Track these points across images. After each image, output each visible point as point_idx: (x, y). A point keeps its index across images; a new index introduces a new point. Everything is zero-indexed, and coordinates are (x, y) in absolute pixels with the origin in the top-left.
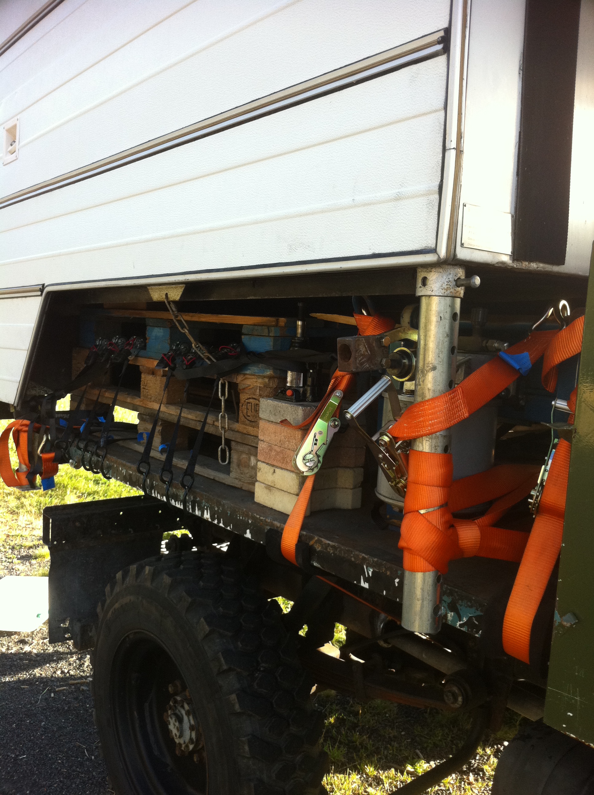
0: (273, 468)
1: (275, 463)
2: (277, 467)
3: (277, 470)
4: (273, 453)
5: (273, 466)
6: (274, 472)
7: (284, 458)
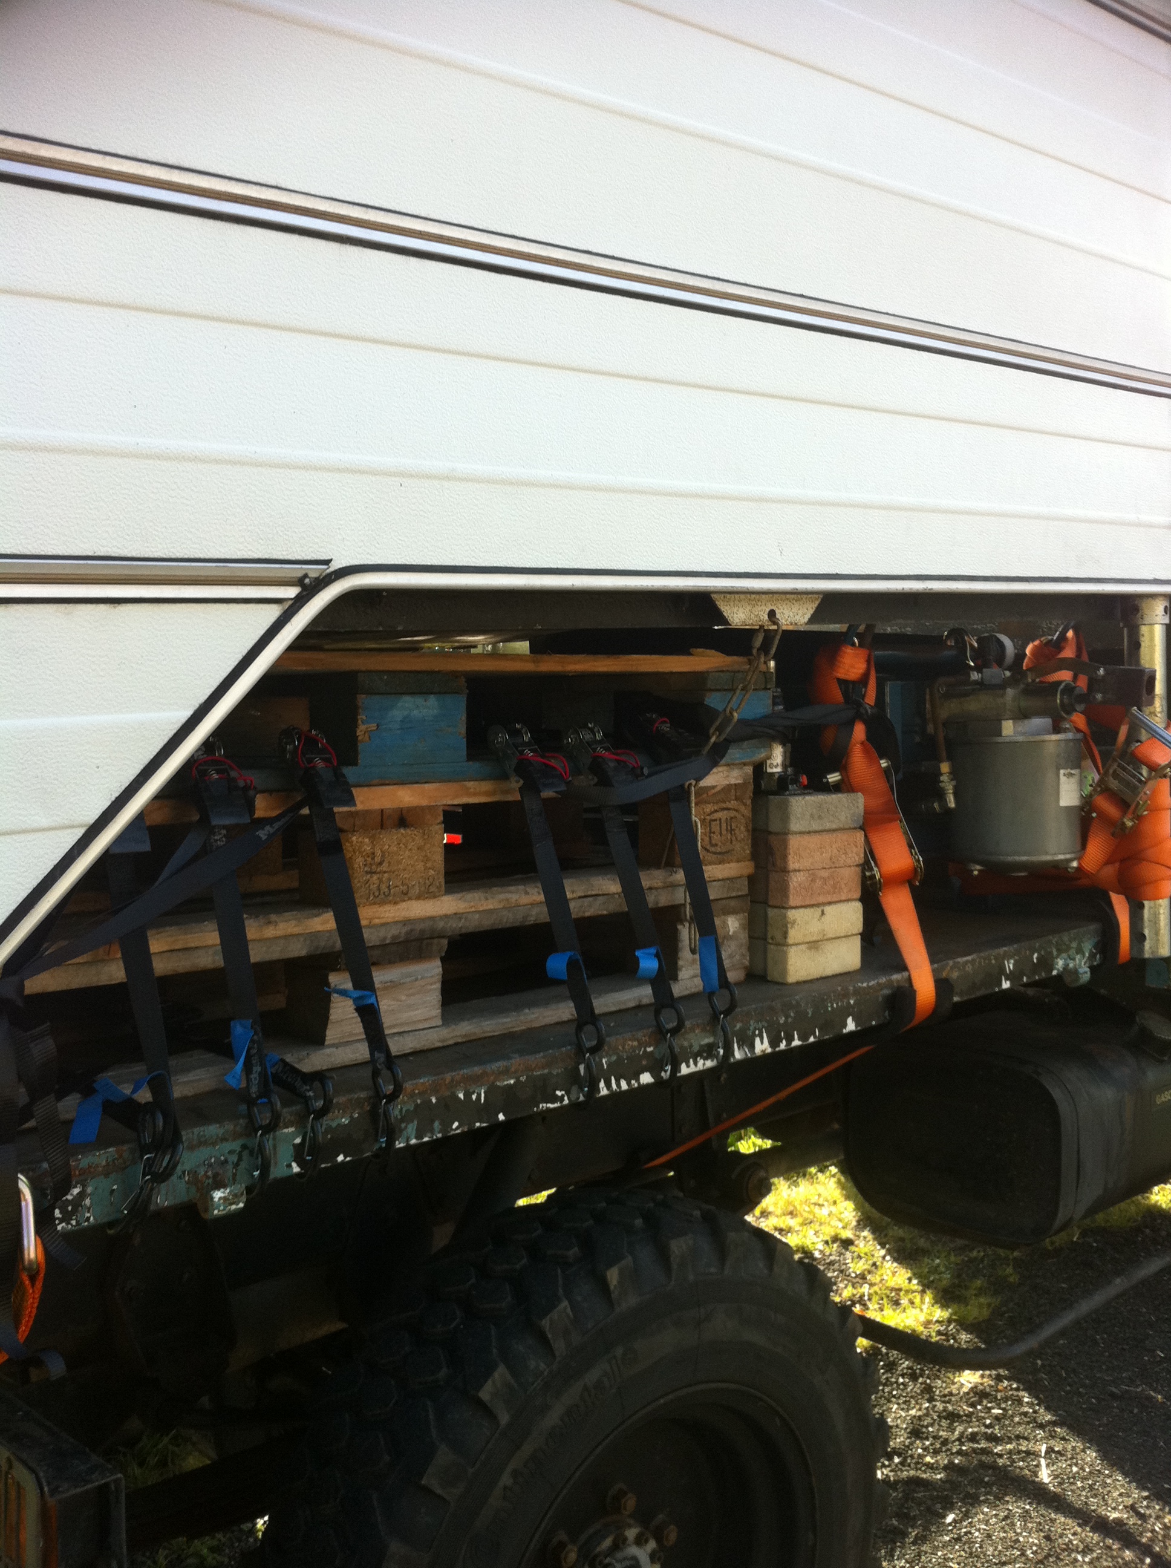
0: (819, 910)
1: (821, 899)
2: (824, 904)
3: (828, 909)
4: (819, 883)
5: (817, 905)
6: (823, 913)
7: (834, 887)
